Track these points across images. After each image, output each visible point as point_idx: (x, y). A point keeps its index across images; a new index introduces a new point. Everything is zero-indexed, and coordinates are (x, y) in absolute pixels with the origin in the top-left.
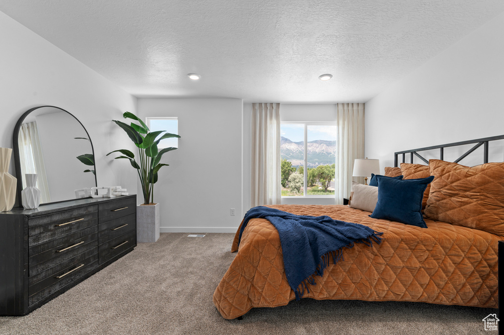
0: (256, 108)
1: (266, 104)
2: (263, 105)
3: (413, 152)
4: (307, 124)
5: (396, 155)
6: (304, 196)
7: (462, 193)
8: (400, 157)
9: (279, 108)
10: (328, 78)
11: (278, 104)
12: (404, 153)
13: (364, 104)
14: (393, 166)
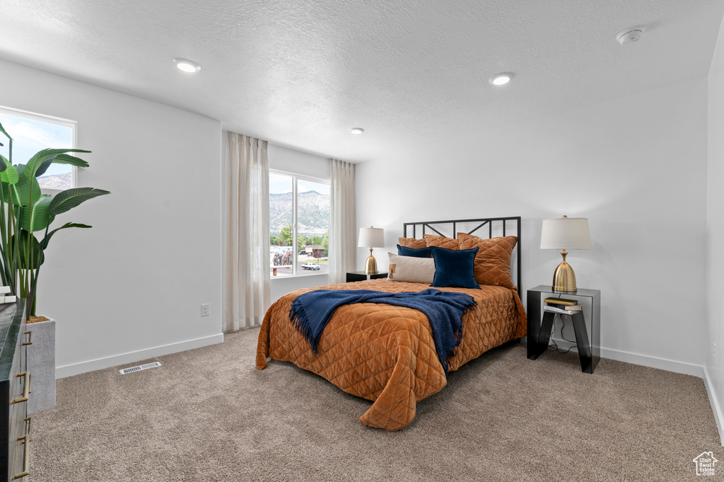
0: (234, 140)
1: (249, 138)
2: (245, 139)
3: (425, 224)
4: (298, 178)
5: (405, 225)
6: (294, 275)
7: (488, 260)
8: (410, 228)
9: (266, 148)
10: (359, 132)
11: (266, 143)
12: (414, 224)
13: (354, 165)
14: (403, 236)
